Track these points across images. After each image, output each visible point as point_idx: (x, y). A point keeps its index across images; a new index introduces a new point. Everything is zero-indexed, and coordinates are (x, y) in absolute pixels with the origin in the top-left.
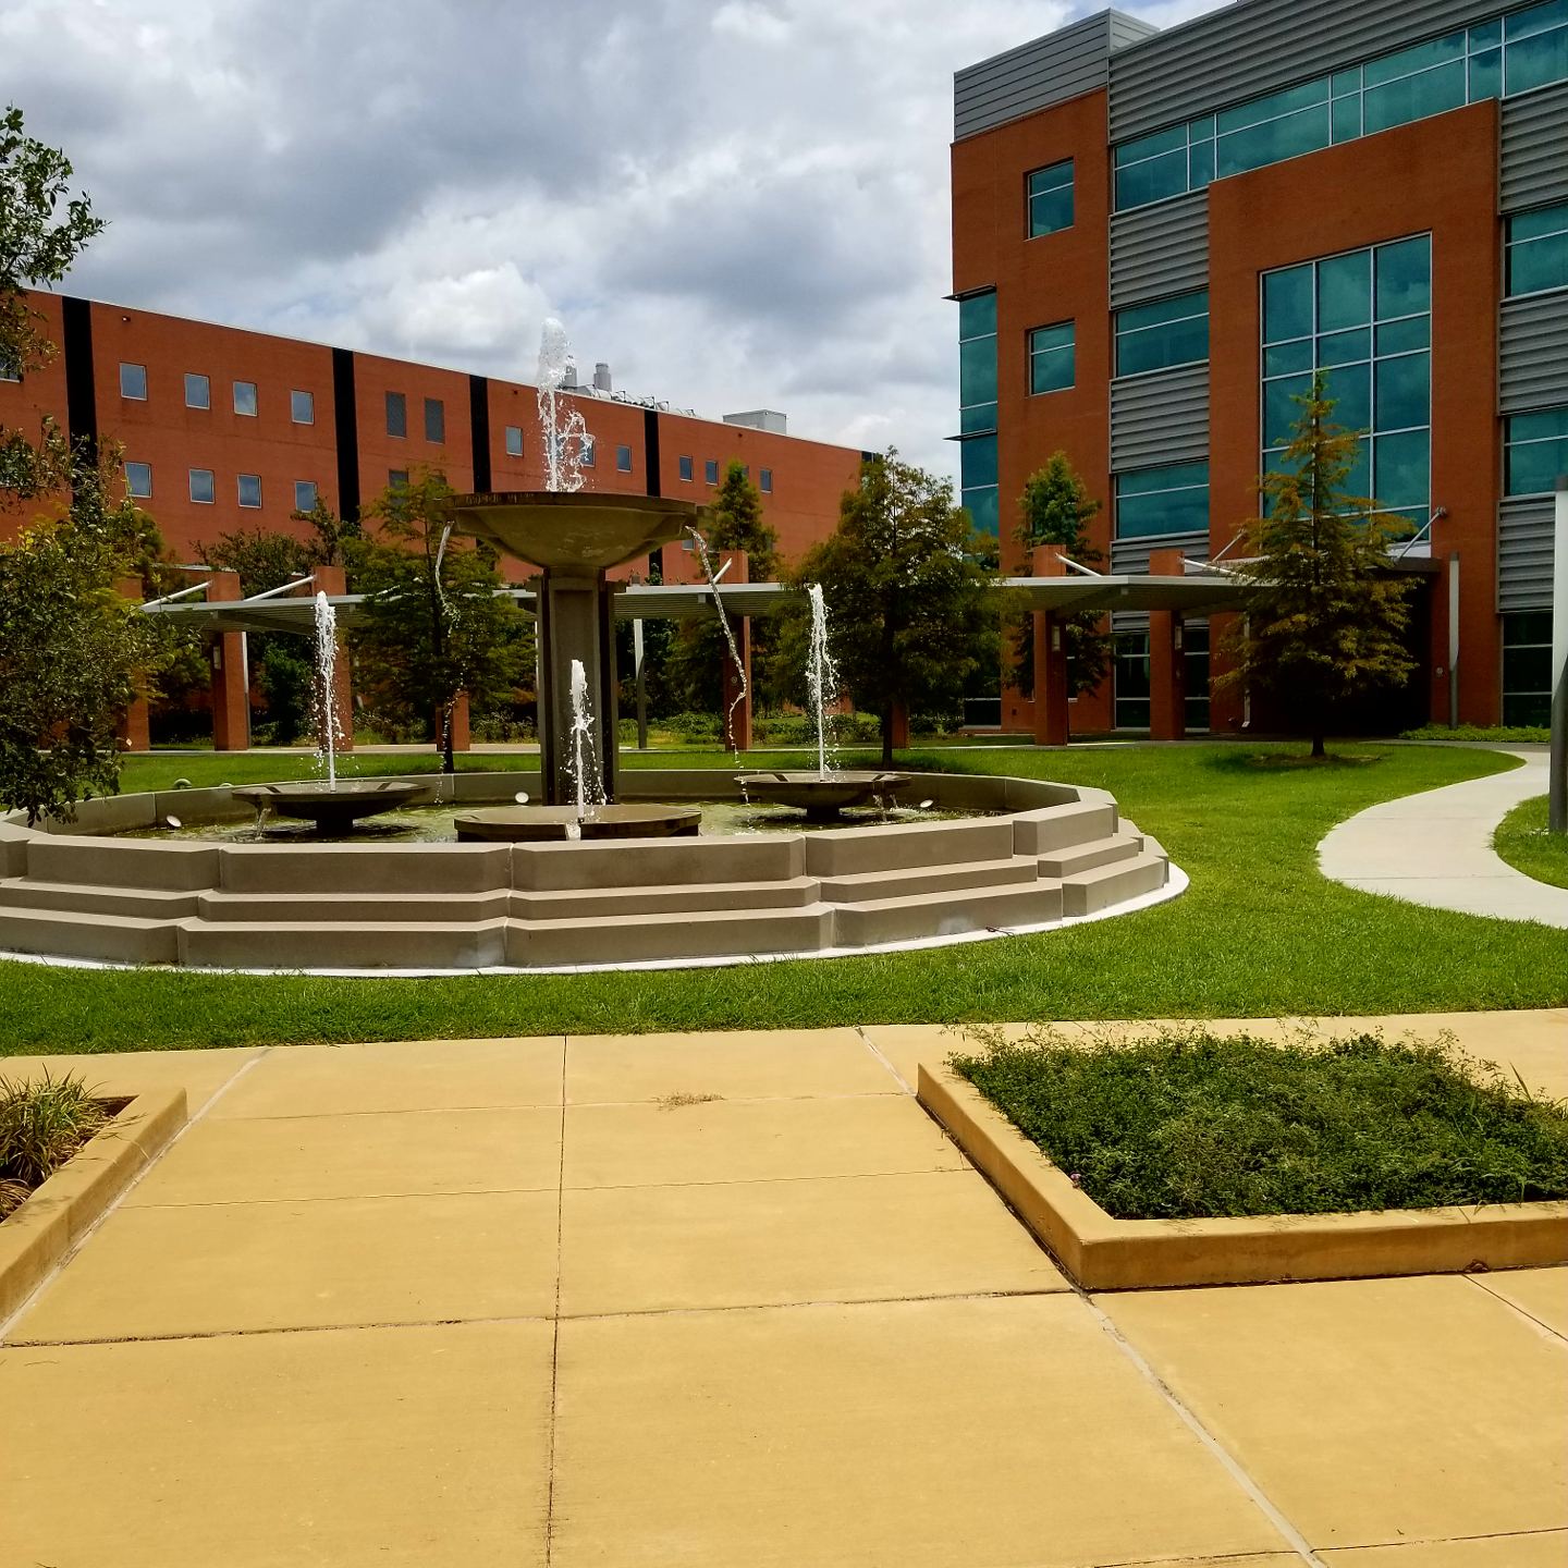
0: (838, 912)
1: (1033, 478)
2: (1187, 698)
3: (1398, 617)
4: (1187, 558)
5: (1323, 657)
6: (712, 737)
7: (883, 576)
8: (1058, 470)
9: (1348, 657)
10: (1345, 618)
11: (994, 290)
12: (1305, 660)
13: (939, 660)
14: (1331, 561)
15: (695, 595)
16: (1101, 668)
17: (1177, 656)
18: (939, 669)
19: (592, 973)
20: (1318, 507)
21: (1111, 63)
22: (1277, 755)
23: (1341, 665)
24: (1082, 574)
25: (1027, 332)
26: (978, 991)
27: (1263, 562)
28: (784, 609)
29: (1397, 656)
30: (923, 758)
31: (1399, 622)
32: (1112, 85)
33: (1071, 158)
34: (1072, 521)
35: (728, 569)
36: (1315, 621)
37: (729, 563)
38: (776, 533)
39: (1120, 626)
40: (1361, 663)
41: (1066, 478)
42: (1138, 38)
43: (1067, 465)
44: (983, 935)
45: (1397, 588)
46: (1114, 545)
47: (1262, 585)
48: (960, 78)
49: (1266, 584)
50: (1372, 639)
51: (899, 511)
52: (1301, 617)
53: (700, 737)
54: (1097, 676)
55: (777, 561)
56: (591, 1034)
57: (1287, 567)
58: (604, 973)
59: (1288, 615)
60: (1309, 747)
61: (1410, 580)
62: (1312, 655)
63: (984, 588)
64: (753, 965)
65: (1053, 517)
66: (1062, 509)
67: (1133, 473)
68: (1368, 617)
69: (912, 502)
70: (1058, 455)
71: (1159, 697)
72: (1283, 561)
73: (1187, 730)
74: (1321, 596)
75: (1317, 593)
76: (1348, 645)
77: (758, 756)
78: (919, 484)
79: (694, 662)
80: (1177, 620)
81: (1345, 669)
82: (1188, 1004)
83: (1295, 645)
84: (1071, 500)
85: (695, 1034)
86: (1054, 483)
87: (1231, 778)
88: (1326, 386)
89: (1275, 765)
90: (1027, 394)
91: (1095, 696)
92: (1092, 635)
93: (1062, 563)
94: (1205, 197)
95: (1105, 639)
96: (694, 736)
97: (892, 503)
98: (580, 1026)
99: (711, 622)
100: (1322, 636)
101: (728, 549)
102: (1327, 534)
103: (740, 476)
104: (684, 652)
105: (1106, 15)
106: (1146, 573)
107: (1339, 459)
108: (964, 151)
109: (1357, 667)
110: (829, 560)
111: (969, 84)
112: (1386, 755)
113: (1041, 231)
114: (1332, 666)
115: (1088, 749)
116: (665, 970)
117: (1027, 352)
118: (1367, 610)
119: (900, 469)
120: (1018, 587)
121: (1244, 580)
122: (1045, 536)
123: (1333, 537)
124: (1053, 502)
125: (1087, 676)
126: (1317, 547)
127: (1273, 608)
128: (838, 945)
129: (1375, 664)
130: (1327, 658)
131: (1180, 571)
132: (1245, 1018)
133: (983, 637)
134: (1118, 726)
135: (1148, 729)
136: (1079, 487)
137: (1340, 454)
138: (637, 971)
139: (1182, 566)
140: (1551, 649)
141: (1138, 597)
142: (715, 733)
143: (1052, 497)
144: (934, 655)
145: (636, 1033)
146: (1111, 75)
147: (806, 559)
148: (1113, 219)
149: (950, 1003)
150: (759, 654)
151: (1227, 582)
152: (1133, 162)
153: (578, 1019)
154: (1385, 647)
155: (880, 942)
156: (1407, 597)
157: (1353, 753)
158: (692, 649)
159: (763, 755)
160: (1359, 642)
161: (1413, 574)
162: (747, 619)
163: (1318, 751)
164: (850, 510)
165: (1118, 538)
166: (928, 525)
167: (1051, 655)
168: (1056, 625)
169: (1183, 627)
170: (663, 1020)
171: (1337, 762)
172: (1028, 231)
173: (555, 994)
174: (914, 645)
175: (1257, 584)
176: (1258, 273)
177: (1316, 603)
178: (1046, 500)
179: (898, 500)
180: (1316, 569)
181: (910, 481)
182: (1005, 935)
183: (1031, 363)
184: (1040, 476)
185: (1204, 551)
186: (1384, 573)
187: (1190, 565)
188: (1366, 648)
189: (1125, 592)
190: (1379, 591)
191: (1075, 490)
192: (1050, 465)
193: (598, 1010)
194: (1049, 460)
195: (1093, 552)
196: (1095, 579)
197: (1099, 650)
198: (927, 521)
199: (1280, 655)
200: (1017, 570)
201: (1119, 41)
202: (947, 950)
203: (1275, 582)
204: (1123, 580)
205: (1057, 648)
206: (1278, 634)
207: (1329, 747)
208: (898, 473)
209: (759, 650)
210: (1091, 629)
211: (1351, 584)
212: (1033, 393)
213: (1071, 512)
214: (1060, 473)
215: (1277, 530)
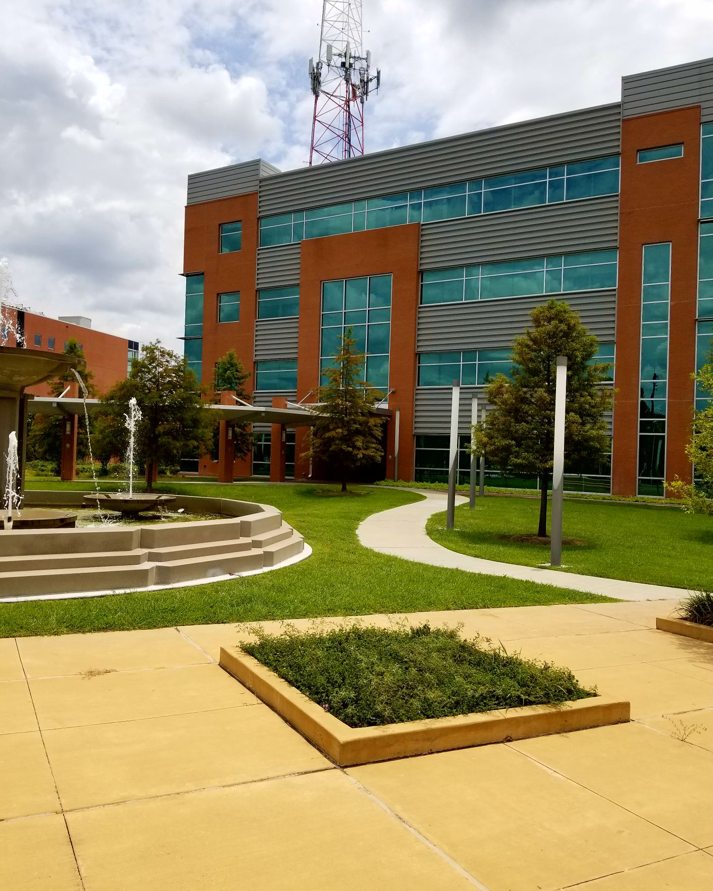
0: (158, 568)
1: (220, 360)
2: (286, 463)
3: (378, 433)
4: (288, 401)
5: (349, 449)
6: (50, 473)
7: (153, 399)
8: (231, 357)
9: (359, 449)
10: (358, 432)
11: (203, 274)
12: (341, 450)
13: (178, 440)
14: (352, 407)
15: (51, 403)
16: (248, 448)
17: (283, 444)
18: (178, 444)
19: (25, 602)
20: (348, 385)
21: (260, 182)
22: (327, 490)
23: (356, 452)
24: (242, 404)
25: (218, 294)
26: (232, 606)
27: (324, 405)
28: (100, 412)
29: (378, 450)
30: (167, 487)
31: (379, 435)
32: (260, 192)
33: (241, 221)
34: (237, 381)
35: (69, 390)
36: (346, 433)
37: (69, 388)
38: (93, 375)
39: (255, 429)
40: (364, 452)
41: (235, 361)
42: (272, 173)
43: (236, 355)
44: (227, 577)
45: (379, 421)
46: (255, 393)
47: (323, 415)
48: (191, 178)
49: (325, 415)
50: (368, 442)
51: (161, 370)
52: (340, 430)
53: (43, 473)
54: (246, 451)
55: (93, 388)
56: (30, 636)
57: (333, 408)
58: (31, 601)
59: (334, 429)
60: (340, 487)
61: (383, 418)
62: (344, 447)
63: (201, 408)
64: (113, 595)
65: (229, 378)
66: (233, 375)
67: (264, 362)
68: (366, 432)
69: (167, 365)
70: (232, 351)
71: (273, 461)
72: (332, 406)
73: (286, 477)
74: (348, 422)
75: (347, 420)
76: (359, 444)
77: (80, 484)
78: (171, 357)
79: (47, 435)
80: (283, 428)
81: (358, 454)
82: (331, 610)
83: (337, 442)
84: (237, 371)
85: (88, 634)
86: (230, 363)
87: (309, 500)
88: (352, 333)
89: (326, 495)
90: (217, 322)
91: (245, 460)
92: (244, 433)
93: (234, 399)
94: (300, 246)
95: (251, 435)
96: (41, 473)
97: (158, 365)
98: (23, 632)
99: (56, 416)
100: (347, 439)
101: (67, 381)
102: (350, 395)
103: (75, 345)
104: (40, 430)
105: (259, 161)
106: (271, 406)
107: (357, 364)
108: (191, 210)
109: (362, 453)
110: (125, 390)
111: (195, 182)
112: (372, 492)
113: (226, 251)
114: (352, 452)
115: (244, 485)
116: (65, 599)
117: (217, 303)
118: (367, 429)
119: (162, 350)
120: (217, 409)
121: (315, 413)
122: (225, 387)
123: (353, 397)
124: (229, 371)
125: (241, 451)
126: (346, 401)
127: (328, 426)
128: (157, 584)
129: (370, 452)
130: (350, 449)
131: (285, 407)
132: (357, 615)
133: (200, 431)
134: (253, 474)
135: (269, 476)
136: (241, 366)
137: (357, 362)
138: (50, 600)
139: (286, 405)
140: (449, 451)
141: (268, 417)
142: (52, 471)
143: (228, 369)
144: (175, 438)
145: (56, 635)
146: (260, 187)
147: (112, 389)
148: (258, 250)
149: (221, 613)
150: (81, 433)
151: (309, 414)
152: (266, 226)
153: (22, 628)
154: (374, 445)
155: (178, 581)
156: (382, 426)
157: (358, 490)
158: (45, 428)
159: (82, 484)
160: (363, 443)
161: (385, 416)
162: (76, 416)
163: (344, 489)
164: (137, 367)
165: (256, 390)
166: (175, 377)
167: (228, 443)
168: (230, 427)
169: (286, 432)
170: (70, 627)
171: (353, 495)
172: (220, 250)
173: (6, 614)
174: (167, 433)
175: (321, 415)
176: (321, 281)
177: (345, 424)
178: (226, 370)
179: (160, 364)
180: (346, 410)
181: (167, 356)
182: (238, 577)
183: (219, 309)
184: (223, 359)
185: (294, 399)
186: (372, 414)
187: (290, 404)
188: (366, 446)
189: (263, 415)
190: (372, 421)
191: (239, 367)
192: (228, 355)
193: (33, 623)
194: (228, 352)
195: (246, 395)
196: (250, 408)
197: (248, 440)
198: (174, 375)
199: (330, 447)
200: (211, 401)
201: (264, 173)
202: (212, 585)
203: (328, 415)
204: (263, 409)
205: (230, 438)
206: (329, 437)
207: (349, 487)
208: (161, 352)
209: (81, 431)
210: (244, 430)
211: (361, 418)
212: (220, 322)
213: (237, 377)
214: (232, 359)
215: (331, 392)
